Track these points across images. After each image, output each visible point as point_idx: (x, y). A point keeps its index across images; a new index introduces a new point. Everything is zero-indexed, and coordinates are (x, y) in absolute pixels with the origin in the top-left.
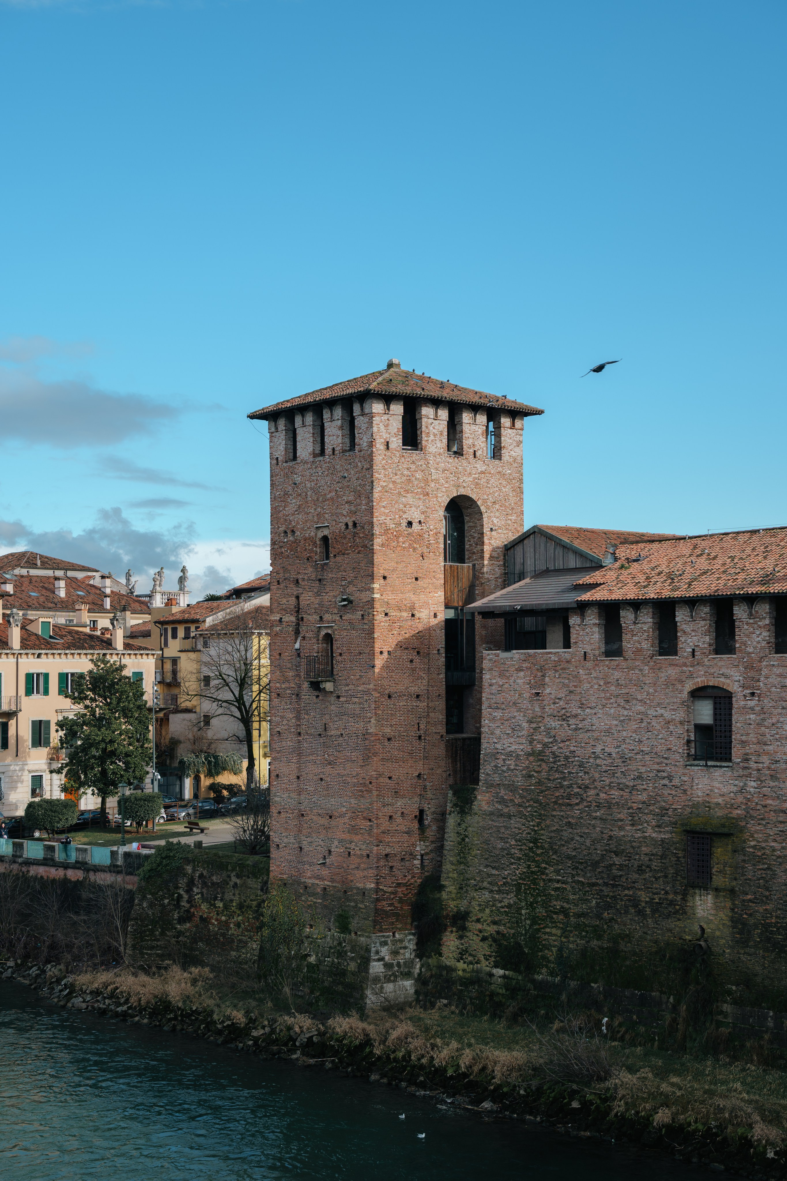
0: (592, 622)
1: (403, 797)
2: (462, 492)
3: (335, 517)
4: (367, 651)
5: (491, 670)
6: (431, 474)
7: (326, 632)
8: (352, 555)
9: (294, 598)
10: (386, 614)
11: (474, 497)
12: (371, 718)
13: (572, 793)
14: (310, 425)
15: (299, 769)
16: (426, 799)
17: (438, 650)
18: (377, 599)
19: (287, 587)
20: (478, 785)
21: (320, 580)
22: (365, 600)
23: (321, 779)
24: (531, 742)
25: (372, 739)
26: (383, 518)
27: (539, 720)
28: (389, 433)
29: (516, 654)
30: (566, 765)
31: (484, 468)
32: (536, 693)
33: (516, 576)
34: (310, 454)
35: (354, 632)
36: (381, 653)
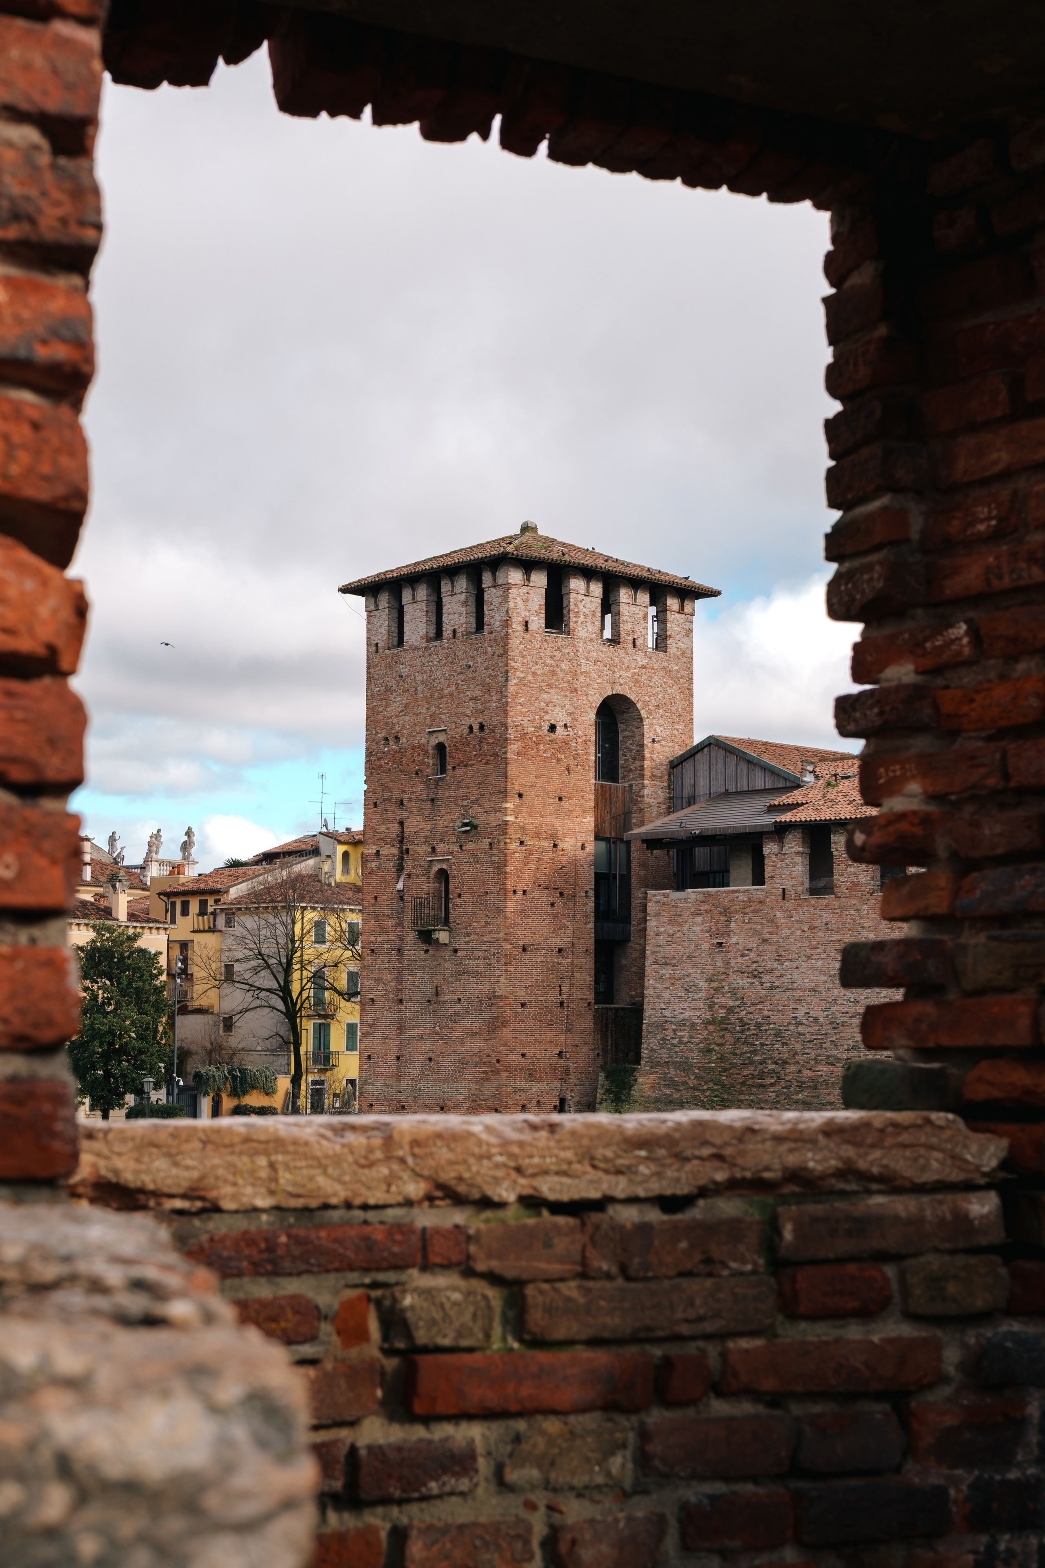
0: (793, 850)
1: (540, 1080)
2: (618, 690)
3: (454, 719)
4: (496, 890)
5: (658, 915)
6: (580, 665)
7: (439, 867)
8: (477, 766)
9: (396, 825)
10: (522, 843)
11: (632, 697)
12: (500, 976)
13: (766, 1070)
14: (422, 601)
15: (399, 1047)
16: (568, 1084)
17: (586, 892)
18: (510, 823)
19: (386, 810)
20: (640, 1065)
21: (433, 800)
22: (494, 824)
23: (430, 1059)
24: (711, 1007)
25: (501, 1004)
26: (520, 718)
27: (722, 977)
28: (529, 611)
29: (692, 894)
30: (757, 1035)
31: (645, 662)
32: (718, 943)
33: (684, 801)
34: (422, 638)
35: (479, 866)
36: (515, 892)
